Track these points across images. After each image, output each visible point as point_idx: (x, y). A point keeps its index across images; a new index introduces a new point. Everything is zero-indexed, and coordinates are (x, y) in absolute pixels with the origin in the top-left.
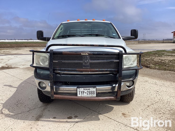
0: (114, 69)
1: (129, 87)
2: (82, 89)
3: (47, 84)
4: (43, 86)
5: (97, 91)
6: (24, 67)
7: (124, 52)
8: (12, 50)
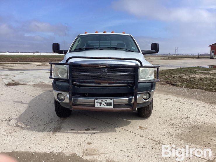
0: (131, 81)
1: (145, 99)
2: (99, 101)
3: (65, 95)
4: (61, 98)
5: (114, 103)
6: (34, 83)
7: (140, 65)
8: (16, 64)
